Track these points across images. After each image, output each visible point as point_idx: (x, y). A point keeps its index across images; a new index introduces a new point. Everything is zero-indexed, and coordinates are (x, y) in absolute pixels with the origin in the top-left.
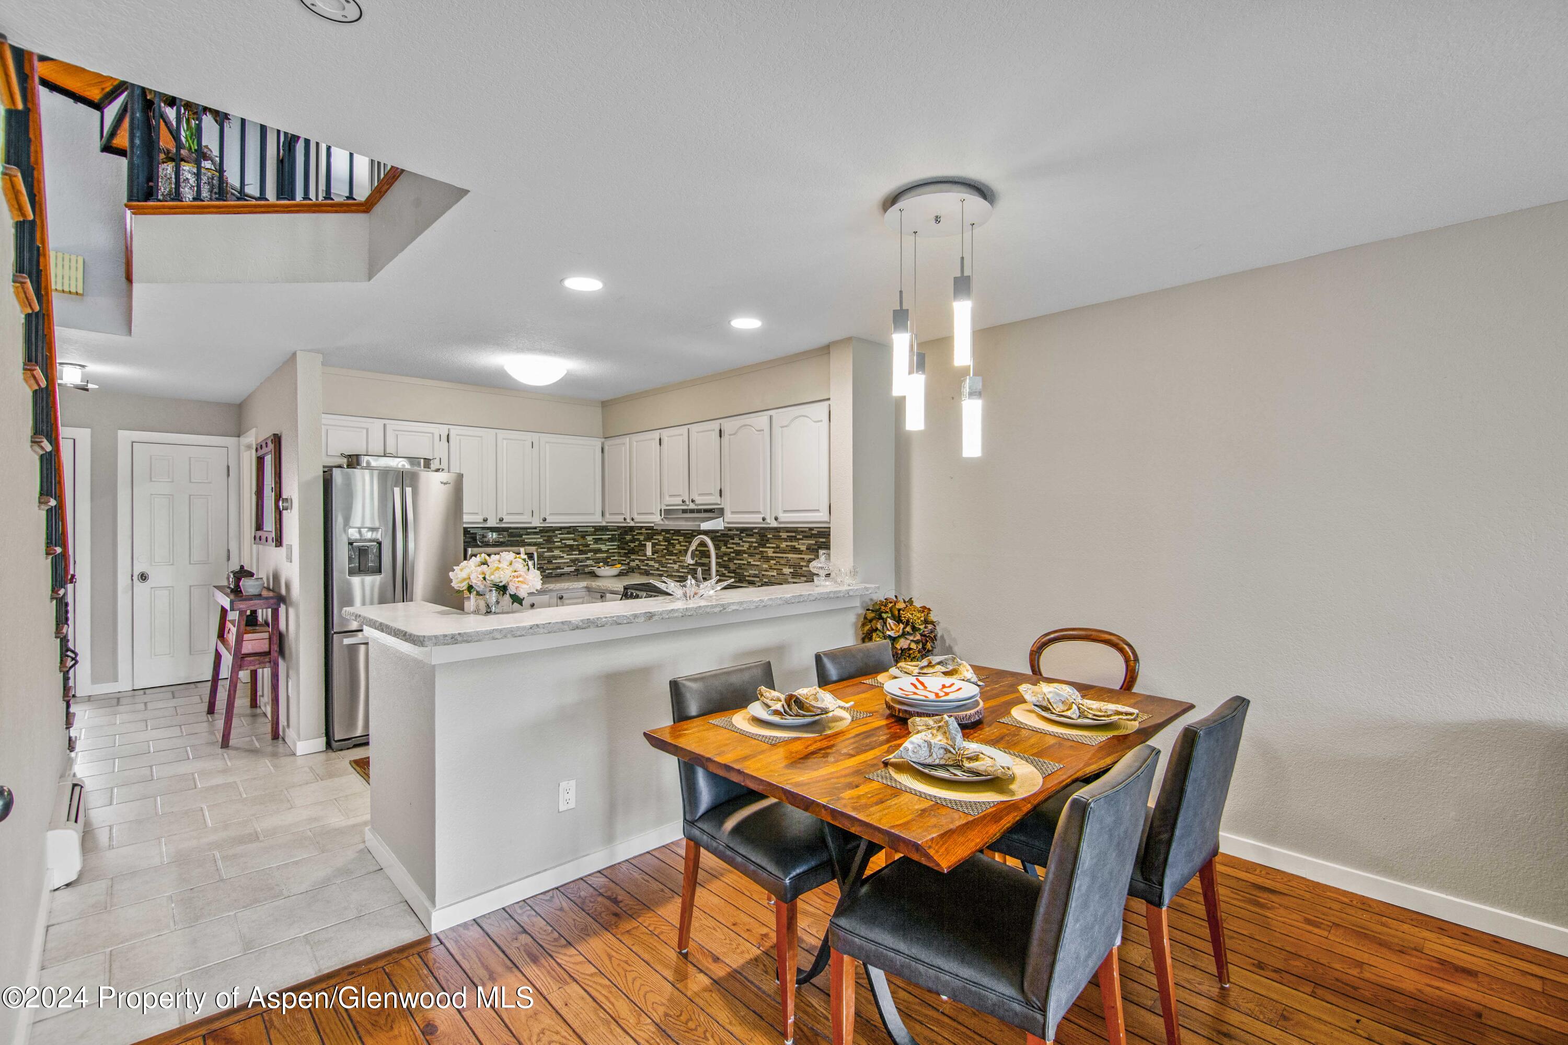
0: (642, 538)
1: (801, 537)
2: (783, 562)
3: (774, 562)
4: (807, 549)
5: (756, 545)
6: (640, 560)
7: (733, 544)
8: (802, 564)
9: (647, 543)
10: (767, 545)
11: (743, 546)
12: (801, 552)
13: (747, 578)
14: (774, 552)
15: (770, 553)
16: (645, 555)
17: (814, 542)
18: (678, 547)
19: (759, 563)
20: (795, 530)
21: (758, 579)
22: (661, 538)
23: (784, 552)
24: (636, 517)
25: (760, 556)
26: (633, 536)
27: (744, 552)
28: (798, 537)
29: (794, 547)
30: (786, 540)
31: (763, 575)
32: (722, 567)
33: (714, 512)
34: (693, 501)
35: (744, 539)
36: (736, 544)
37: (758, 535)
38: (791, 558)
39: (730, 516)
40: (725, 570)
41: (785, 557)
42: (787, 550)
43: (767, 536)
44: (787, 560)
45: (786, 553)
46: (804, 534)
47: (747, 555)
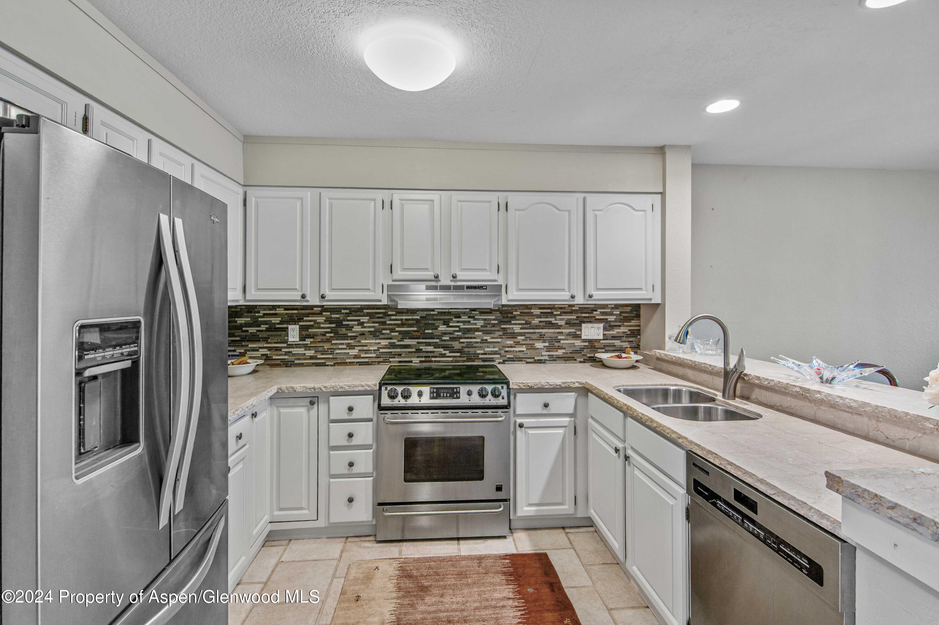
0: (276, 320)
1: (559, 313)
2: (534, 336)
3: (523, 338)
4: (566, 324)
5: (496, 322)
6: (270, 349)
7: (458, 322)
8: (559, 337)
9: (290, 327)
10: (513, 322)
11: (475, 324)
12: (559, 327)
13: (480, 356)
14: (521, 329)
15: (517, 329)
16: (286, 342)
17: (575, 317)
18: (358, 329)
19: (499, 340)
20: (552, 307)
21: (498, 356)
22: (320, 319)
23: (537, 327)
24: (330, 295)
25: (501, 333)
26: (253, 318)
27: (477, 330)
28: (555, 313)
29: (550, 323)
30: (538, 316)
31: (506, 351)
32: (439, 348)
33: (484, 289)
34: (454, 277)
35: (476, 317)
36: (464, 322)
37: (498, 313)
38: (546, 333)
39: (515, 293)
40: (444, 350)
41: (538, 333)
42: (540, 326)
43: (512, 313)
44: (540, 335)
45: (539, 329)
46: (563, 310)
47: (480, 333)
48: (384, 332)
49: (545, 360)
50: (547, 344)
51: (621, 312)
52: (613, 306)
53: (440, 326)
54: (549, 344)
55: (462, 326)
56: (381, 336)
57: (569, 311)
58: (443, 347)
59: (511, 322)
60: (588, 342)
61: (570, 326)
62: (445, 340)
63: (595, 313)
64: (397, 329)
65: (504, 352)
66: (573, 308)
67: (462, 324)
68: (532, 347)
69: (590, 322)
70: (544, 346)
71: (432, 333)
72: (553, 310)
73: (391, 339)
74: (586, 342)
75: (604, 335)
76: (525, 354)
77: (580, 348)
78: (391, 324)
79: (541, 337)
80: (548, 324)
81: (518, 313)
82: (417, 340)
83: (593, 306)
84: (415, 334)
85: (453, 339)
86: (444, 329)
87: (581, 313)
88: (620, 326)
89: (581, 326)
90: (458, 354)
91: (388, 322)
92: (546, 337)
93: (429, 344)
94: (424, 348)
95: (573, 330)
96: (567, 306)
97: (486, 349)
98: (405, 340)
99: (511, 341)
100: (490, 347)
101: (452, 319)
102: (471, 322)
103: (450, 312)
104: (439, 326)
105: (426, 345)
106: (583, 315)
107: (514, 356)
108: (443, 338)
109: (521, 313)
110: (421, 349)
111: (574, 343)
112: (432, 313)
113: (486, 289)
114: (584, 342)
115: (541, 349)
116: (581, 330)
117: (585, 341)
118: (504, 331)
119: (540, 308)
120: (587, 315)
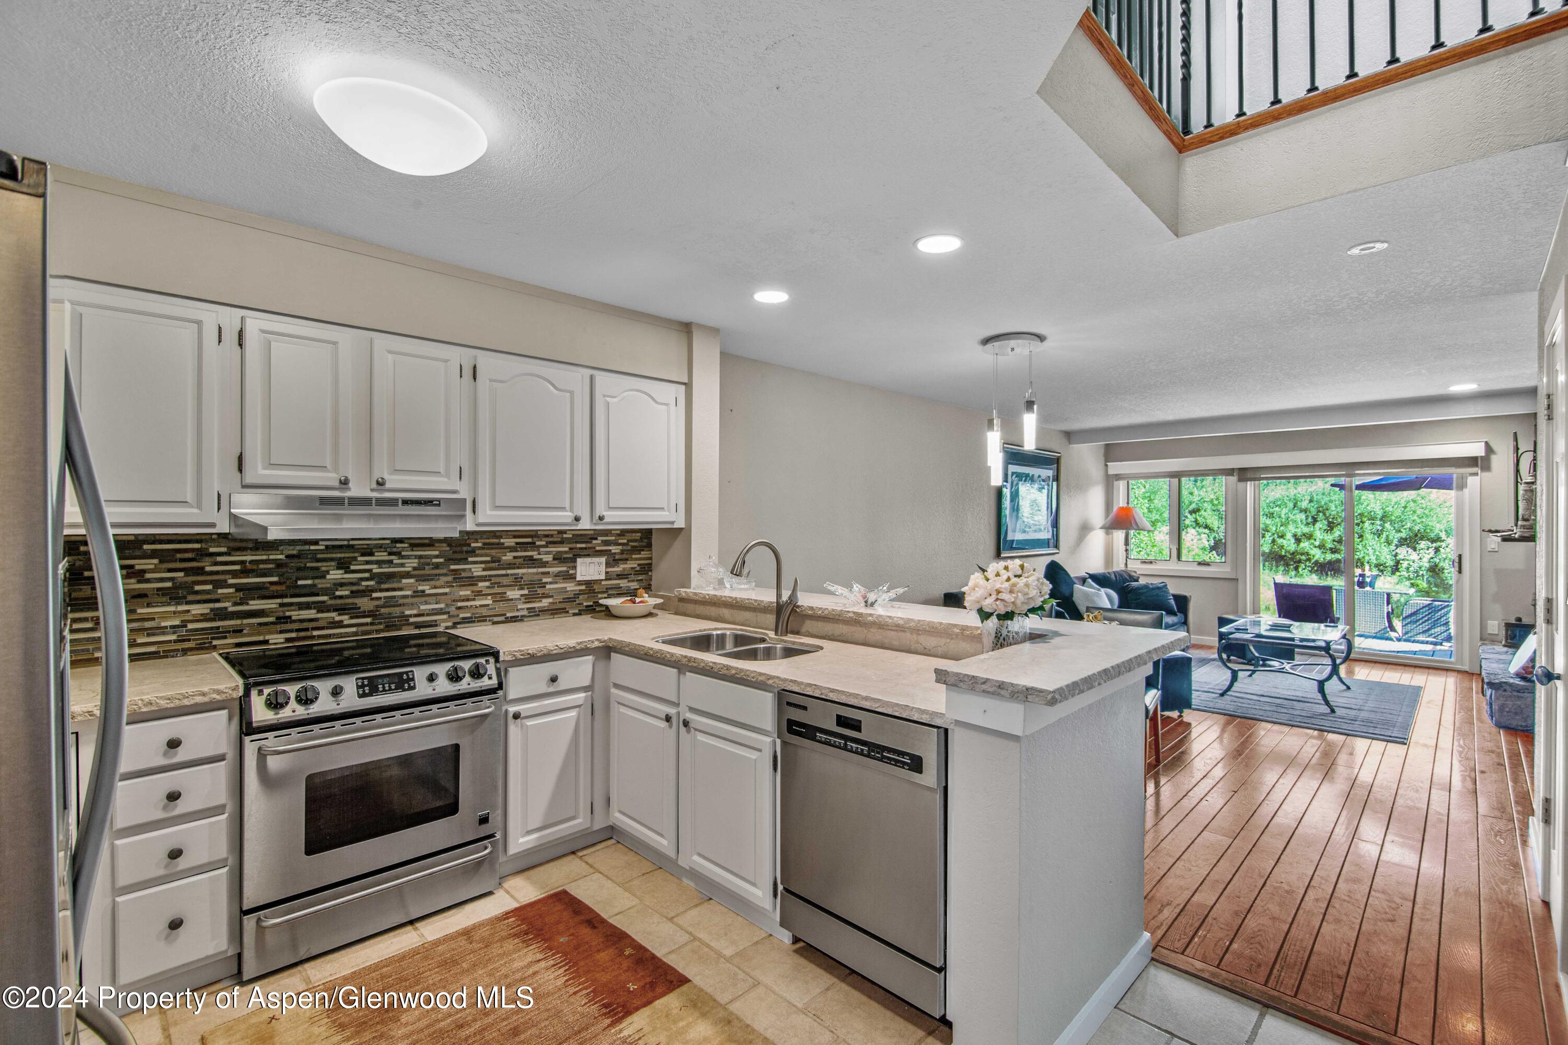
1: (544, 543)
2: (505, 581)
3: (487, 584)
4: (554, 559)
5: (441, 560)
7: (367, 563)
8: (545, 580)
10: (470, 559)
11: (402, 565)
12: (545, 564)
13: (412, 620)
14: (484, 570)
15: (477, 570)
17: (567, 549)
19: (447, 590)
20: (534, 535)
21: (445, 617)
23: (511, 566)
25: (450, 578)
27: (407, 575)
28: (538, 543)
29: (531, 558)
30: (512, 549)
31: (459, 608)
32: (328, 611)
33: (436, 505)
34: (381, 483)
35: (403, 553)
36: (379, 563)
37: (445, 545)
38: (523, 574)
39: (489, 512)
40: (339, 615)
41: (512, 575)
42: (515, 564)
43: (469, 545)
44: (515, 578)
45: (514, 568)
46: (551, 539)
47: (412, 581)
48: (197, 588)
49: (522, 616)
50: (526, 592)
51: (629, 541)
52: (619, 532)
53: (331, 572)
54: (529, 592)
55: (376, 569)
56: (191, 598)
57: (559, 539)
58: (335, 610)
59: (467, 559)
60: (585, 584)
61: (560, 563)
62: (341, 597)
63: (594, 542)
64: (231, 581)
65: (454, 609)
66: (565, 536)
67: (375, 566)
68: (502, 597)
69: (588, 556)
70: (522, 595)
71: (314, 585)
72: (535, 539)
73: (218, 601)
74: (582, 584)
75: (607, 573)
76: (492, 609)
77: (574, 594)
78: (217, 573)
79: (516, 582)
80: (528, 560)
81: (480, 545)
82: (279, 601)
83: (592, 532)
84: (273, 588)
85: (354, 594)
86: (339, 576)
87: (576, 542)
88: (627, 560)
89: (575, 562)
90: (369, 620)
91: (208, 569)
92: (524, 581)
93: (307, 606)
94: (295, 614)
95: (565, 569)
96: (556, 532)
97: (422, 607)
98: (251, 602)
99: (466, 590)
100: (430, 604)
101: (355, 559)
102: (395, 562)
103: (353, 546)
104: (328, 572)
105: (300, 609)
106: (579, 546)
107: (473, 614)
108: (338, 593)
109: (484, 544)
110: (290, 617)
111: (566, 588)
112: (312, 547)
113: (439, 505)
114: (579, 585)
115: (516, 599)
116: (575, 568)
117: (580, 583)
118: (455, 574)
119: (515, 537)
120: (583, 546)
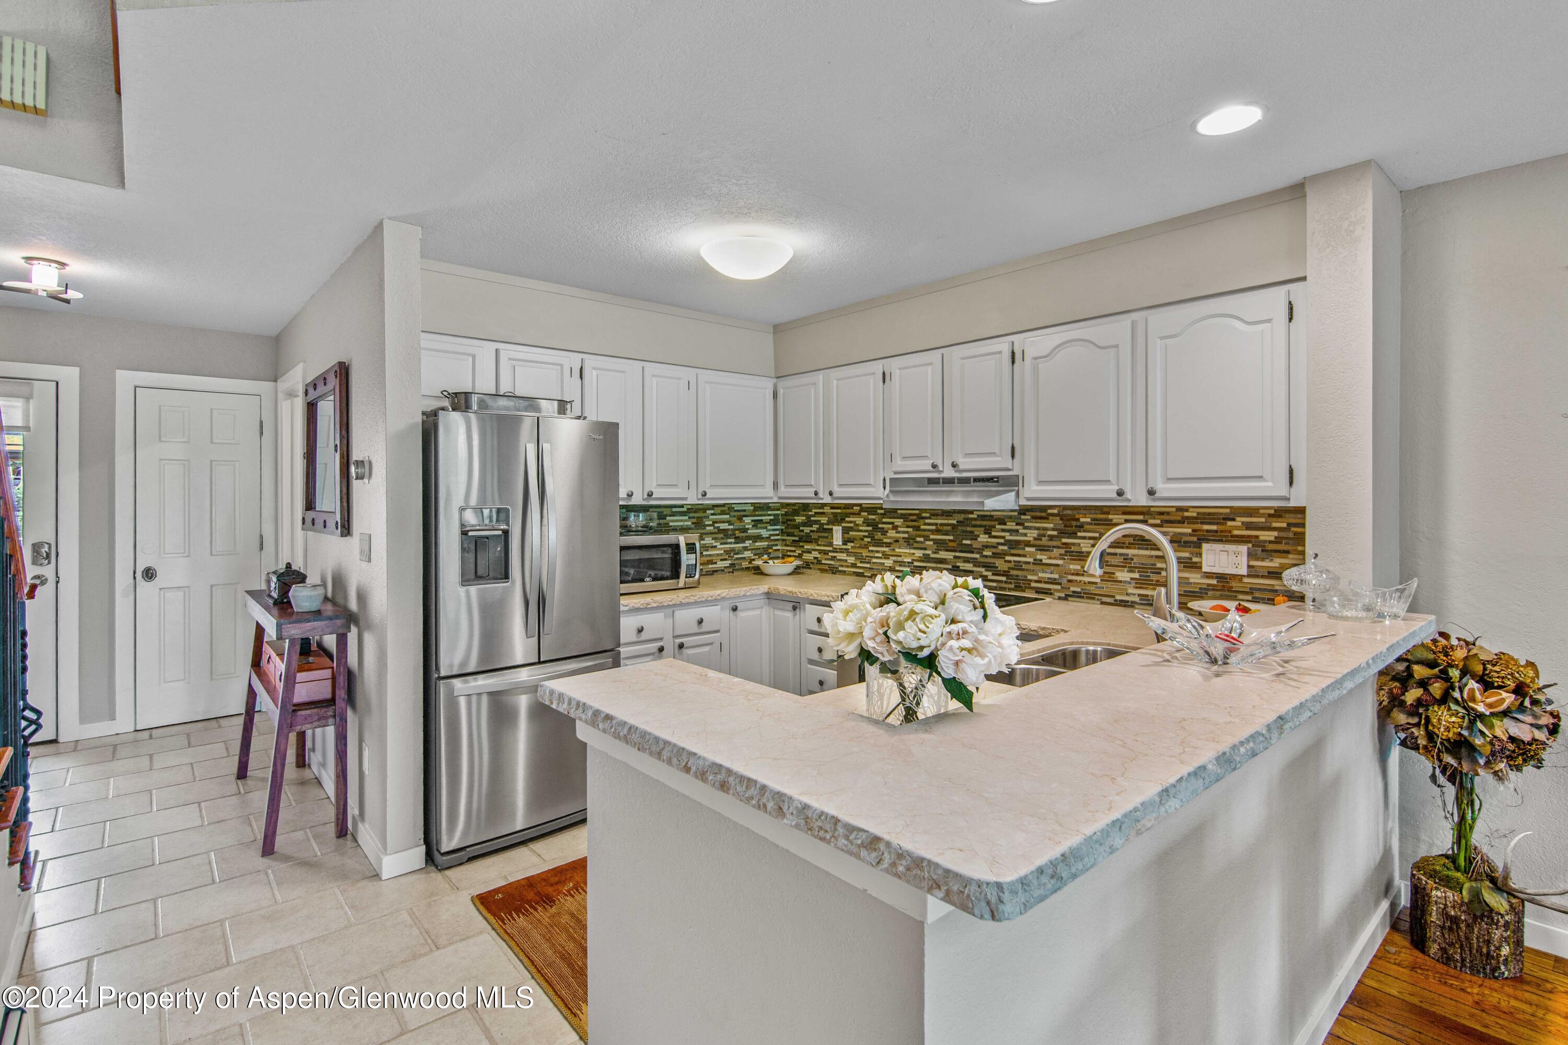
0: (824, 520)
1: (1158, 521)
2: (1114, 560)
5: (1055, 533)
6: (820, 552)
7: (1003, 530)
8: (1160, 565)
9: (835, 528)
10: (1079, 534)
11: (1025, 535)
13: (1033, 585)
16: (831, 544)
17: (1189, 531)
18: (892, 533)
19: (1060, 562)
21: (1059, 587)
22: (859, 520)
23: (1119, 545)
24: (838, 491)
25: (1062, 551)
26: (809, 517)
27: (1028, 544)
28: (1152, 521)
31: (1070, 581)
32: (979, 566)
33: (995, 482)
34: (954, 465)
35: (1026, 524)
36: (1010, 531)
37: (1058, 518)
38: (1134, 555)
39: (1035, 488)
40: (986, 570)
41: (1121, 555)
42: (1124, 543)
43: (1078, 520)
44: (1124, 559)
45: (1123, 548)
46: (1165, 517)
47: (1033, 549)
48: (918, 539)
49: (1132, 602)
50: (1136, 575)
51: (1289, 525)
52: (1272, 512)
53: (981, 536)
54: (1140, 576)
55: (1008, 537)
56: (916, 545)
57: (1179, 518)
58: (984, 567)
59: (1076, 534)
60: (1217, 578)
61: (1179, 546)
62: (986, 556)
63: (1230, 523)
64: (932, 537)
65: (1066, 582)
66: (1186, 514)
67: (1008, 534)
68: (1110, 577)
69: (1220, 541)
70: (1131, 579)
71: (971, 545)
72: (1147, 517)
73: (925, 549)
74: (1212, 578)
75: (1249, 567)
76: (1100, 588)
77: (1200, 588)
78: (925, 530)
79: (1126, 563)
80: (1138, 540)
81: (1089, 520)
82: (953, 554)
83: (1228, 511)
84: (951, 544)
85: (996, 555)
86: (986, 540)
87: (1202, 523)
88: (1287, 552)
89: (1200, 547)
90: (1004, 579)
91: (922, 527)
92: (1134, 563)
93: (967, 560)
94: (961, 565)
95: (1187, 555)
96: (1174, 509)
97: (1040, 575)
98: (940, 552)
99: (1078, 564)
100: (1046, 572)
101: (994, 527)
102: (1020, 531)
103: (992, 516)
104: (979, 536)
105: (965, 562)
106: (1206, 527)
107: (1082, 589)
108: (985, 553)
109: (1093, 519)
110: (958, 567)
111: (1188, 578)
112: (971, 516)
113: (998, 482)
114: (1208, 577)
115: (1125, 582)
116: (1200, 555)
117: (1209, 575)
118: (1066, 548)
119: (1124, 513)
120: (1214, 527)
